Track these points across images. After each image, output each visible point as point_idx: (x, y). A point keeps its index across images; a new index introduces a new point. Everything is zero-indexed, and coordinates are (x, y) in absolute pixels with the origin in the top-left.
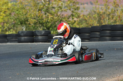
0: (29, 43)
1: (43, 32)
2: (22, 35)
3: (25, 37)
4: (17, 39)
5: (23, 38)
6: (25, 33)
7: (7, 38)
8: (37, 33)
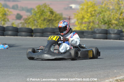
0: (102, 40)
1: (116, 31)
2: (97, 32)
3: (100, 34)
4: (92, 36)
5: (98, 35)
6: (100, 31)
7: (84, 34)
8: (110, 31)
